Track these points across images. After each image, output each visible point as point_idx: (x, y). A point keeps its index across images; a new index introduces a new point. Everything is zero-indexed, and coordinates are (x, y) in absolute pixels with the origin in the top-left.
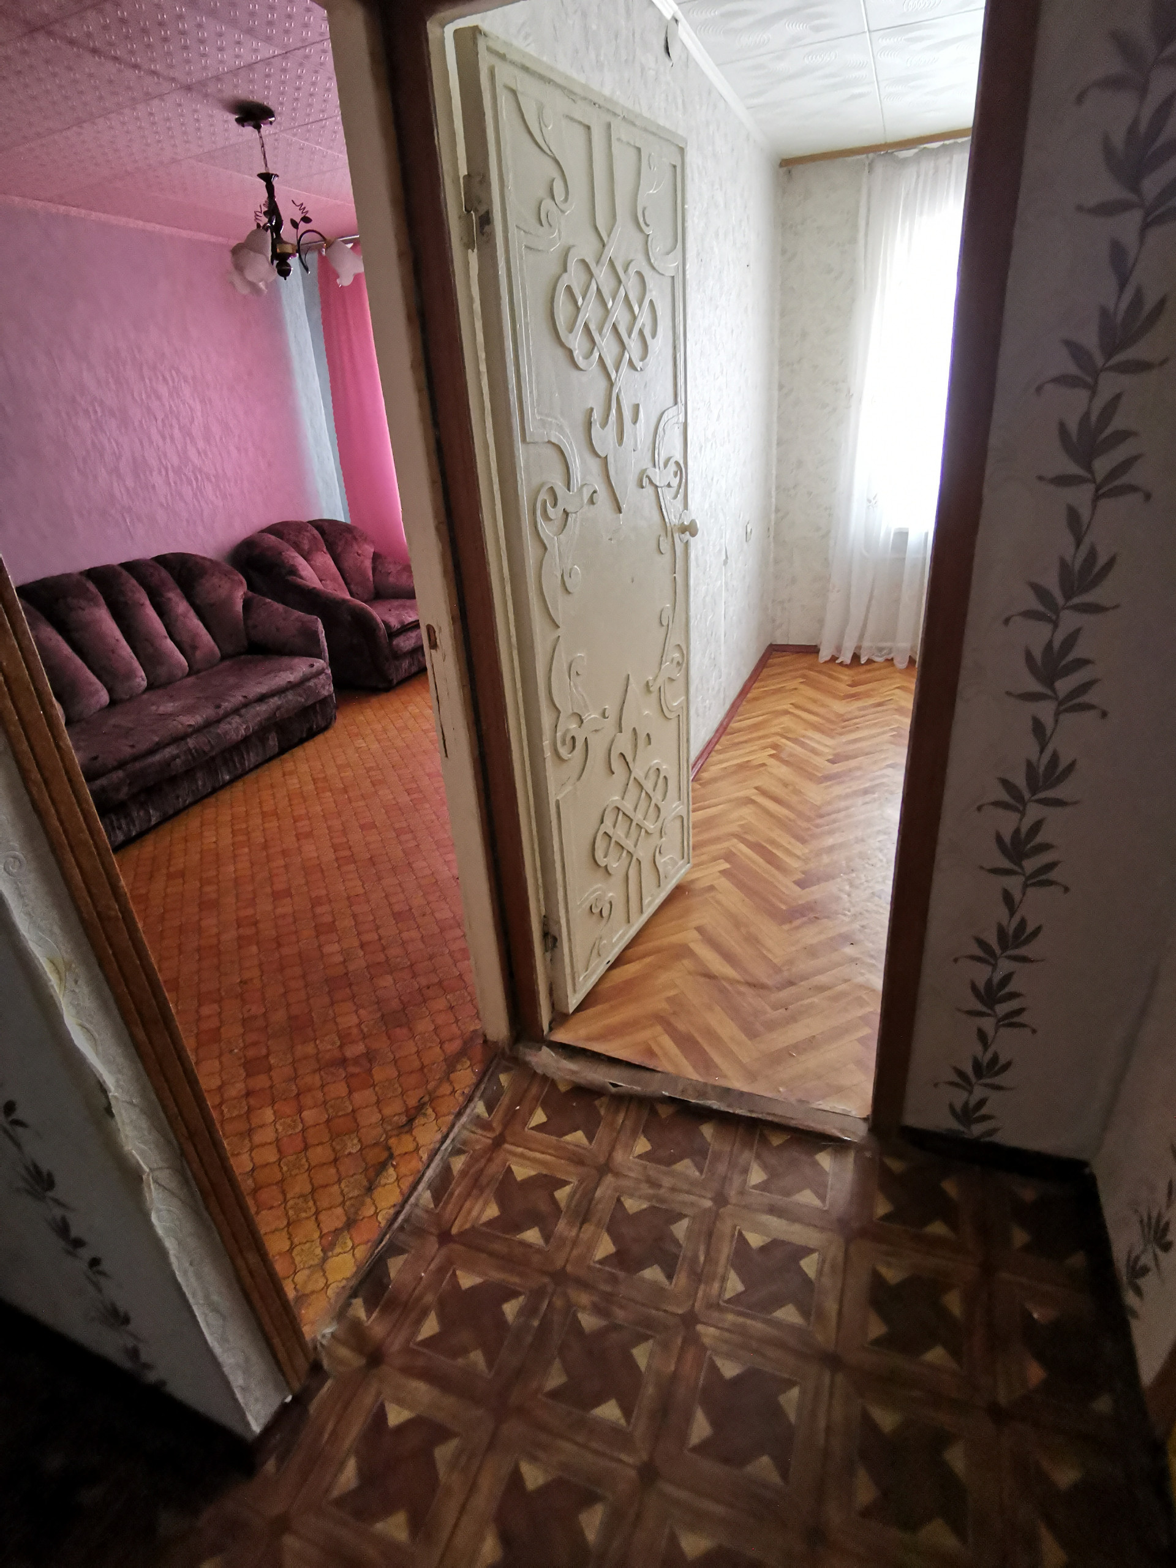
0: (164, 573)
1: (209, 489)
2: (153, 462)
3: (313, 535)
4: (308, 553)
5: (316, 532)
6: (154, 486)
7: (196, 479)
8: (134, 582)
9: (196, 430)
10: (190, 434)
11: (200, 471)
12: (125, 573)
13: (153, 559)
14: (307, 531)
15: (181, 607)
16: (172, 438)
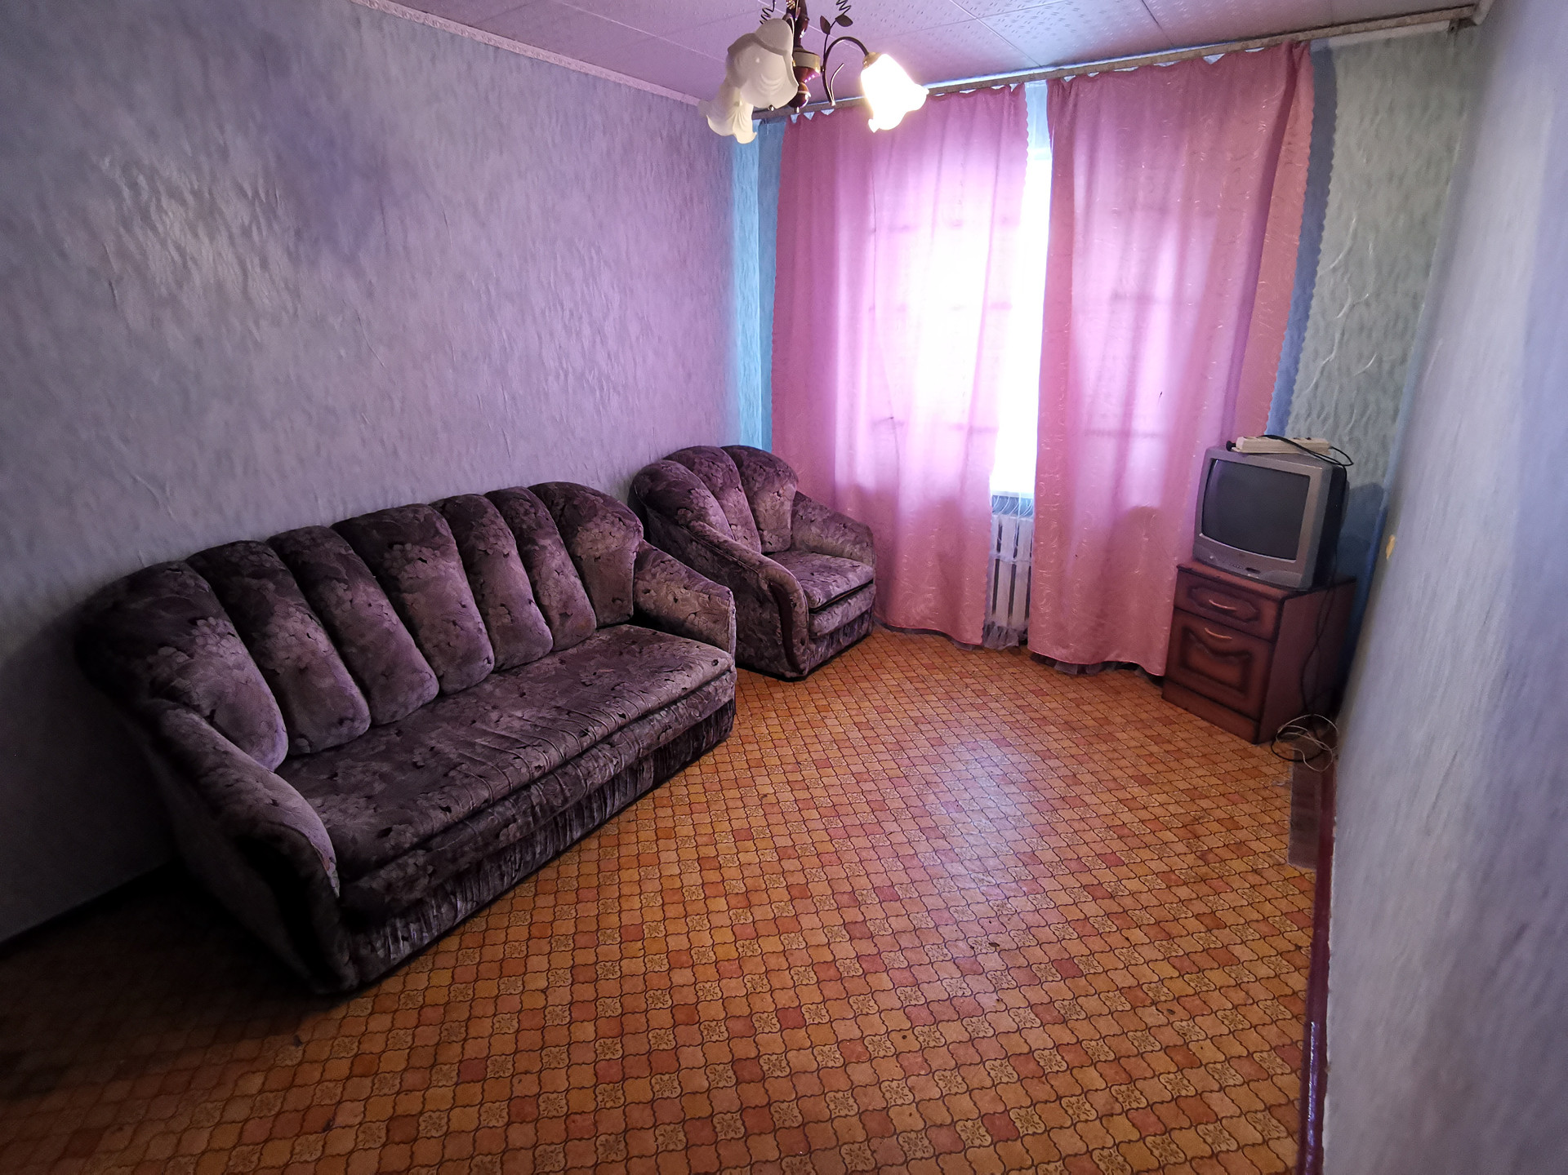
0: (543, 511)
1: (615, 401)
2: (551, 364)
3: (728, 466)
4: (721, 489)
5: (731, 462)
6: (546, 395)
7: (602, 389)
8: (501, 522)
9: (609, 328)
10: (599, 331)
11: (608, 378)
12: (492, 510)
13: (530, 488)
14: (722, 461)
15: (555, 557)
16: (578, 334)
